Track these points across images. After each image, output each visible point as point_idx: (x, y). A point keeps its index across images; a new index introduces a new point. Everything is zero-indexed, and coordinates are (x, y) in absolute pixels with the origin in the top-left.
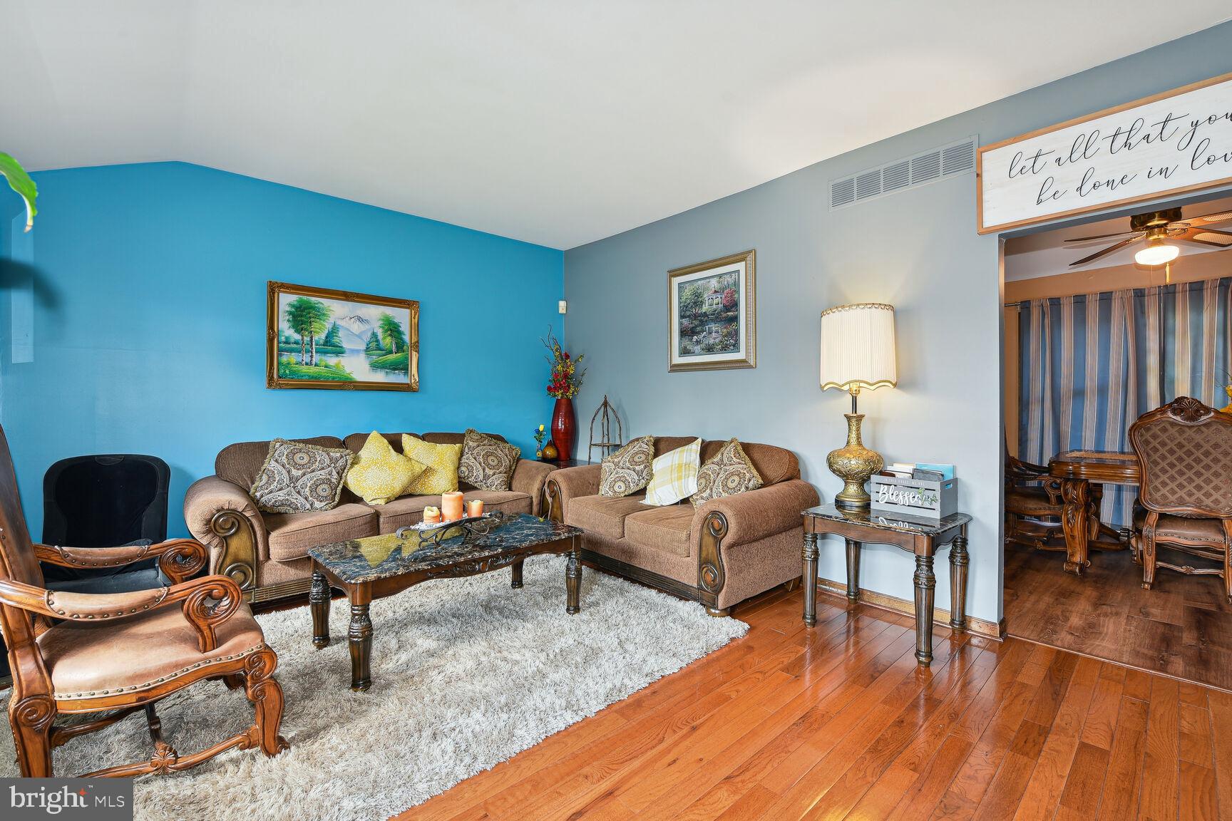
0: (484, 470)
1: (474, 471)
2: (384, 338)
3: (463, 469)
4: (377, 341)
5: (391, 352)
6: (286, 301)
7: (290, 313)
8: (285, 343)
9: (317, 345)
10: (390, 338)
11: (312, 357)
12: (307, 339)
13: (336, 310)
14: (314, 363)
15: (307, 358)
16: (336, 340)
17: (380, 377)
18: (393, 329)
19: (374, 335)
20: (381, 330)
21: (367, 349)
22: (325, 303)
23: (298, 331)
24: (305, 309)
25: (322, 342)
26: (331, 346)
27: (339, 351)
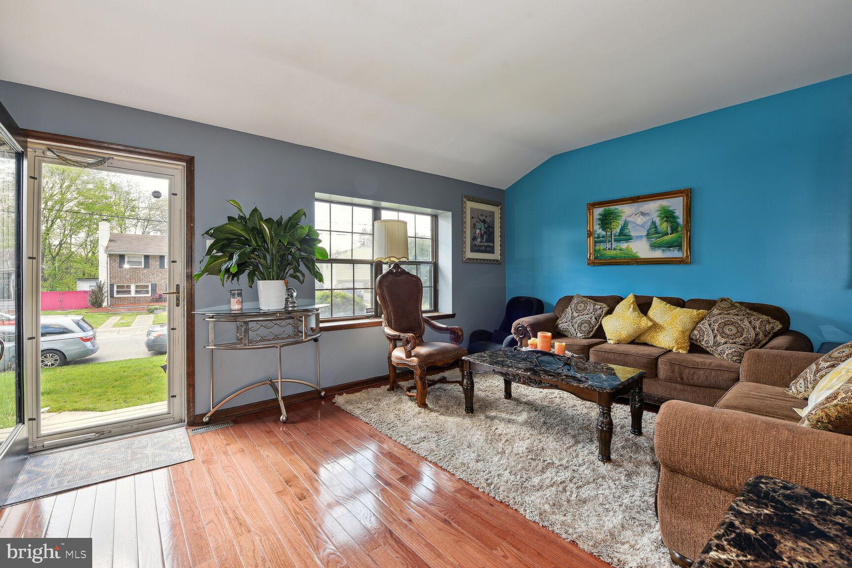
0: (715, 337)
1: (705, 336)
2: (661, 224)
3: (696, 332)
4: (656, 227)
5: (667, 234)
6: (598, 212)
7: (600, 219)
8: (597, 238)
9: (614, 236)
10: (666, 223)
11: (612, 244)
12: (609, 233)
13: (626, 211)
14: (613, 248)
15: (609, 246)
16: (626, 231)
17: (658, 254)
18: (668, 216)
19: (654, 223)
20: (658, 218)
21: (648, 235)
22: (619, 208)
23: (604, 230)
24: (608, 214)
25: (617, 234)
26: (624, 236)
27: (628, 238)
